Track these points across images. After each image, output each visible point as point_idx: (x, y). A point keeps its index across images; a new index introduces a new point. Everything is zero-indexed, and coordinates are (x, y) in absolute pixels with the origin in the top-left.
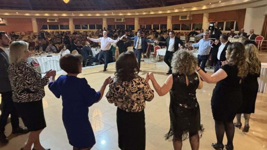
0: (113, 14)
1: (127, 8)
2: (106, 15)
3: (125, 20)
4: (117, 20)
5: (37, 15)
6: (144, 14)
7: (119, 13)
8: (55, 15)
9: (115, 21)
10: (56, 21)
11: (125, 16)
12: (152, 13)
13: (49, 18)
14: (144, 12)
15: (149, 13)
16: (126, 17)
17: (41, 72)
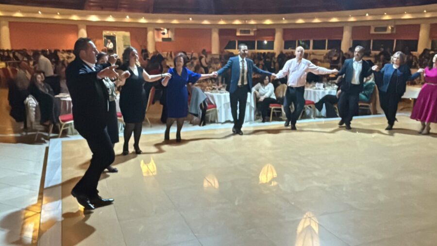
0: (368, 16)
2: (352, 19)
3: (394, 30)
4: (376, 29)
5: (222, 22)
7: (383, 14)
8: (252, 22)
9: (372, 32)
10: (252, 34)
11: (395, 20)
13: (240, 29)
16: (398, 23)
17: (217, 121)
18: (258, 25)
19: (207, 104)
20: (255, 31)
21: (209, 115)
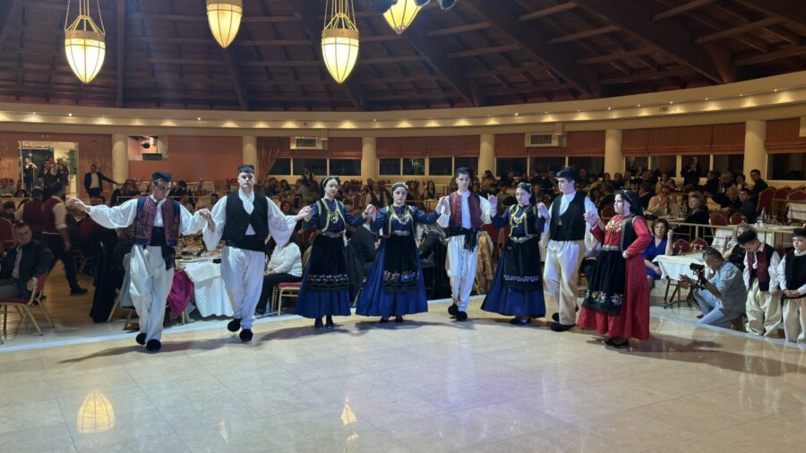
0: (518, 116)
1: (575, 95)
2: (492, 122)
3: (565, 141)
4: (535, 139)
5: (261, 125)
6: (644, 113)
7: (542, 114)
8: (319, 126)
9: (528, 144)
10: (319, 147)
11: (565, 123)
12: (677, 110)
13: (297, 137)
14: (643, 109)
15: (665, 109)
16: (569, 128)
18: (328, 129)
20: (324, 141)
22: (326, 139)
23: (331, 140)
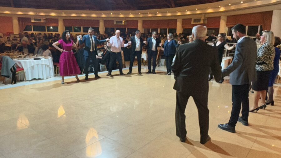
2: (104, 16)
3: (126, 23)
4: (117, 22)
7: (120, 14)
10: (42, 21)
11: (126, 17)
12: (159, 15)
13: (34, 18)
16: (128, 19)
17: (25, 79)
18: (45, 16)
19: (16, 68)
20: (44, 20)
21: (18, 76)
22: (45, 19)
23: (46, 19)
